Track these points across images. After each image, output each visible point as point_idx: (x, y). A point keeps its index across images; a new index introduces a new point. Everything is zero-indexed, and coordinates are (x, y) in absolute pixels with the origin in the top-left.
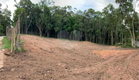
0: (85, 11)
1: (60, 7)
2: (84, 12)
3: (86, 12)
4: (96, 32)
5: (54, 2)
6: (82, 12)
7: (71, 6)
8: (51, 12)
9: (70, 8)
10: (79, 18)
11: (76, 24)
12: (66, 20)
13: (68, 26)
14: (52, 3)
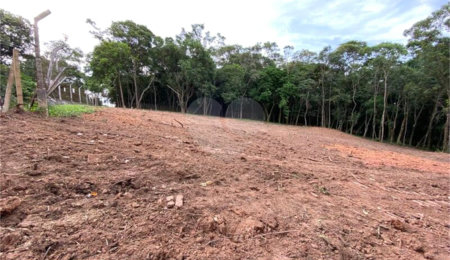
0: (326, 50)
1: (240, 47)
2: (321, 54)
3: (327, 53)
4: (367, 104)
5: (223, 38)
6: (312, 54)
7: (274, 44)
8: (215, 59)
9: (273, 48)
10: (302, 69)
11: (288, 85)
12: (256, 75)
13: (262, 90)
14: (218, 38)
